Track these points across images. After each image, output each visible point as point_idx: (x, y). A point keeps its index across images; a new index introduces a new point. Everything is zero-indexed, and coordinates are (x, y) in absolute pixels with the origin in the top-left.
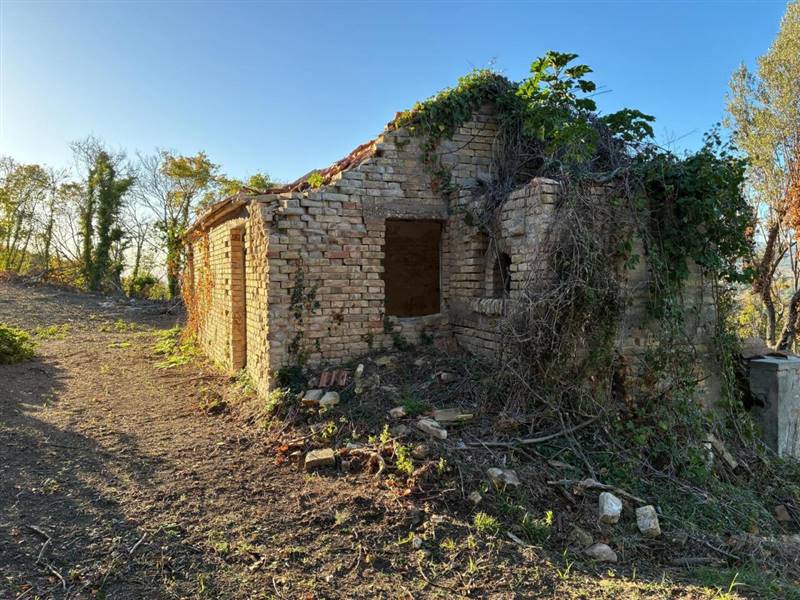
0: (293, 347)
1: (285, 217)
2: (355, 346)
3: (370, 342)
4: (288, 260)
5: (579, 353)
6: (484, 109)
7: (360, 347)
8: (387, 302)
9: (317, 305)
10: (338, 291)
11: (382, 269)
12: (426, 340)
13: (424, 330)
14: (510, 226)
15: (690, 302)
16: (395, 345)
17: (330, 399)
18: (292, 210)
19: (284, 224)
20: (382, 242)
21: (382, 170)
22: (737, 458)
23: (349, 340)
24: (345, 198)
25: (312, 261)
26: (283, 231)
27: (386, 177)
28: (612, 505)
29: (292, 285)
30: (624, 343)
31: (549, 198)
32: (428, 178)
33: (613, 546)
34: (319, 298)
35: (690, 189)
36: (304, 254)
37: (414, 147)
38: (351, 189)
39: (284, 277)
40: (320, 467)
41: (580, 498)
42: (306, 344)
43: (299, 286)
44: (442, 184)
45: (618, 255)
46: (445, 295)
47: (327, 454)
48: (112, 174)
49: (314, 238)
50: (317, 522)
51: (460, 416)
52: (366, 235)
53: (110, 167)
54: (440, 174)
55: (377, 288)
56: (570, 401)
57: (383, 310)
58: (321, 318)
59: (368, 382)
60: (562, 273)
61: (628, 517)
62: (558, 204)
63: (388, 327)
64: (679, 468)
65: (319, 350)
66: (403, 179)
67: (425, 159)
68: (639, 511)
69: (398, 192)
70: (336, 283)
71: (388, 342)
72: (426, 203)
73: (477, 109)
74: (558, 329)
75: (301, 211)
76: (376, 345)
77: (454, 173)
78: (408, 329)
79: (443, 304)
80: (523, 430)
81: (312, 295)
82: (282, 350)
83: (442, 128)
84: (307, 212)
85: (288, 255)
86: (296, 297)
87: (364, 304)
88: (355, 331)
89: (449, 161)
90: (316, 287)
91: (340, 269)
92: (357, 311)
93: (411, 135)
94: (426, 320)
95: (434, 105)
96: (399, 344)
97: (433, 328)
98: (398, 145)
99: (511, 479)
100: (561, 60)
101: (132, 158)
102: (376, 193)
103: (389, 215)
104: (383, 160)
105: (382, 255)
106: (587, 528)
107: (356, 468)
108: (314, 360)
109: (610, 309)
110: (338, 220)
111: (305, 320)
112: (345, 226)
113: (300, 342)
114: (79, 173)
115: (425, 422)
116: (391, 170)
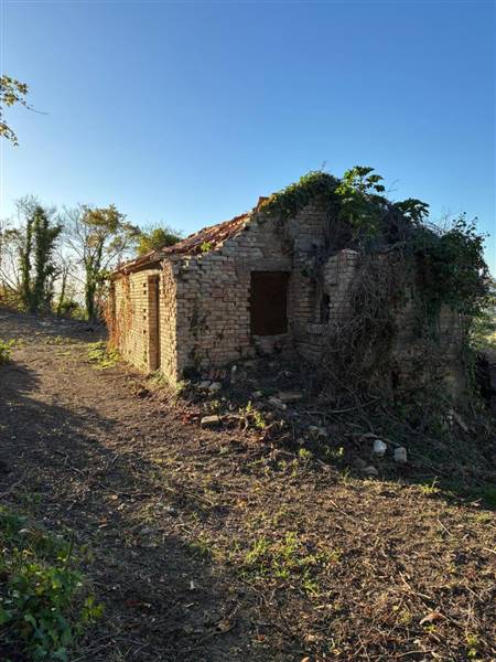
0: (192, 355)
1: (187, 272)
2: (231, 354)
3: (240, 351)
4: (189, 299)
5: (368, 358)
6: (317, 197)
7: (233, 355)
8: (252, 326)
9: (207, 327)
10: (220, 318)
11: (248, 304)
12: (277, 350)
13: (276, 344)
14: (329, 279)
15: (444, 327)
16: (258, 353)
17: (215, 386)
18: (192, 268)
19: (186, 276)
20: (248, 286)
21: (249, 239)
22: (468, 425)
23: (226, 351)
24: (225, 259)
25: (204, 300)
26: (186, 281)
27: (252, 244)
28: (381, 447)
29: (191, 315)
30: (399, 353)
31: (351, 263)
32: (279, 244)
33: (376, 467)
34: (208, 323)
35: (441, 256)
36: (199, 295)
37: (269, 225)
38: (229, 253)
39: (186, 310)
40: (210, 426)
41: (362, 443)
42: (200, 353)
43: (196, 316)
44: (288, 248)
45: (396, 298)
46: (290, 321)
47: (214, 418)
48: (46, 223)
49: (205, 285)
50: (209, 452)
51: (295, 396)
52: (238, 282)
53: (45, 219)
54: (287, 242)
55: (245, 317)
56: (363, 388)
57: (249, 330)
58: (209, 336)
59: (238, 377)
60: (359, 309)
61: (389, 453)
62: (357, 267)
63: (252, 341)
64: (426, 428)
65: (208, 356)
66: (262, 245)
67: (276, 232)
68: (396, 450)
69: (258, 254)
70: (218, 313)
71: (252, 352)
72: (278, 260)
73: (313, 197)
74: (355, 344)
75: (196, 268)
76: (244, 353)
77: (296, 241)
78: (266, 343)
79: (289, 327)
80: (333, 405)
81: (203, 321)
82: (185, 357)
83: (288, 211)
84: (201, 269)
85: (190, 296)
86: (194, 322)
87: (237, 327)
88: (230, 345)
89: (293, 232)
90: (205, 317)
91: (222, 304)
92: (232, 331)
93: (268, 216)
94: (277, 337)
95: (283, 196)
96: (259, 353)
97: (282, 342)
98: (259, 223)
99: (322, 432)
100: (362, 172)
102: (245, 255)
103: (253, 269)
104: (250, 233)
105: (248, 295)
106: (364, 458)
107: (232, 426)
108: (205, 363)
109: (388, 332)
110: (221, 273)
111: (199, 337)
112: (225, 277)
113: (196, 351)
114: (20, 222)
115: (273, 400)
116: (255, 239)
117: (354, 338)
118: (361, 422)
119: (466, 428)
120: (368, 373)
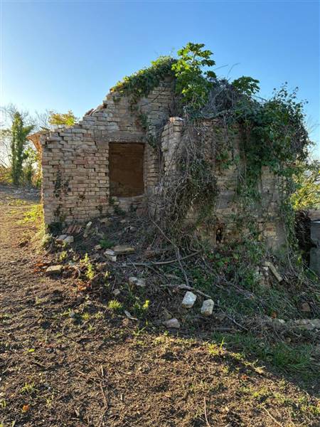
0: (57, 213)
1: (51, 142)
2: (92, 212)
3: (101, 210)
4: (53, 166)
5: (191, 216)
6: (166, 79)
7: (96, 213)
8: (110, 188)
9: (69, 190)
10: (81, 182)
11: (107, 170)
12: (133, 209)
13: (132, 204)
14: (164, 146)
16: (116, 212)
17: (69, 239)
18: (53, 138)
19: (50, 146)
20: (107, 155)
21: (106, 115)
22: (282, 275)
23: (89, 209)
24: (85, 131)
25: (66, 166)
26: (50, 150)
27: (108, 119)
28: (190, 298)
29: (55, 179)
31: (177, 129)
32: (134, 119)
33: (180, 320)
34: (70, 186)
36: (62, 162)
37: (124, 102)
38: (88, 126)
39: (51, 175)
40: (53, 275)
41: (175, 294)
42: (64, 211)
43: (59, 180)
44: (142, 122)
45: (220, 161)
46: (145, 185)
47: (58, 268)
48: (22, 123)
49: (67, 153)
50: (28, 302)
51: (126, 249)
52: (97, 152)
53: (20, 120)
54: (140, 117)
55: (104, 181)
56: (186, 241)
57: (108, 193)
58: (72, 197)
59: (91, 231)
61: (198, 304)
62: (182, 132)
63: (111, 202)
64: (240, 279)
65: (71, 214)
66: (118, 120)
67: (131, 109)
68: (206, 302)
69: (115, 127)
70: (80, 178)
71: (111, 211)
72: (133, 133)
73: (163, 79)
74: (178, 203)
75: (59, 139)
76: (104, 212)
77: (149, 117)
78: (124, 204)
79: (145, 190)
80: (158, 257)
81: (66, 185)
82: (51, 214)
83: (140, 91)
84: (63, 139)
85: (53, 163)
86: (57, 185)
87: (97, 189)
88: (92, 204)
89: (145, 109)
90: (69, 180)
91: (81, 170)
92: (93, 193)
93: (122, 95)
94: (133, 199)
95: (135, 78)
96: (118, 212)
97: (138, 202)
98: (114, 101)
99: (141, 283)
100: (194, 48)
101: (33, 115)
102: (102, 128)
103: (111, 140)
104: (107, 110)
105: (107, 163)
106: (171, 310)
107: (69, 276)
108: (69, 219)
109: (210, 192)
110: (81, 143)
111: (63, 198)
112: (85, 146)
113: (61, 210)
115: (109, 252)
116: (111, 115)
117: (176, 197)
118: (179, 274)
119: (280, 279)
120: (191, 228)
